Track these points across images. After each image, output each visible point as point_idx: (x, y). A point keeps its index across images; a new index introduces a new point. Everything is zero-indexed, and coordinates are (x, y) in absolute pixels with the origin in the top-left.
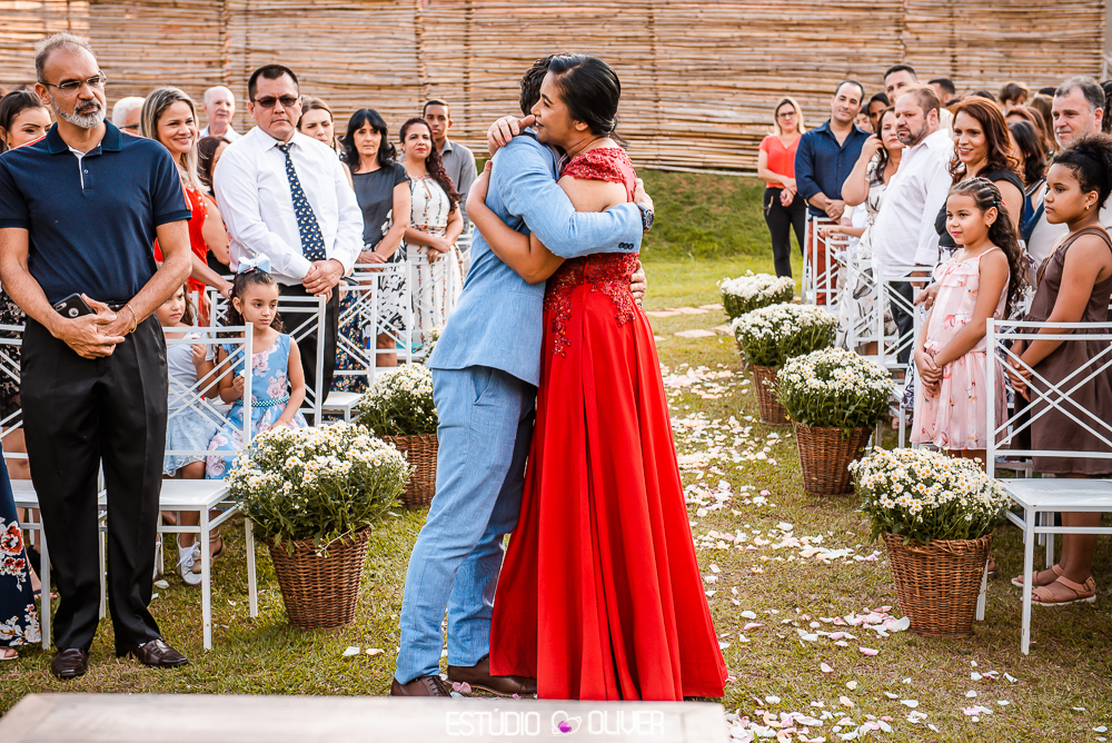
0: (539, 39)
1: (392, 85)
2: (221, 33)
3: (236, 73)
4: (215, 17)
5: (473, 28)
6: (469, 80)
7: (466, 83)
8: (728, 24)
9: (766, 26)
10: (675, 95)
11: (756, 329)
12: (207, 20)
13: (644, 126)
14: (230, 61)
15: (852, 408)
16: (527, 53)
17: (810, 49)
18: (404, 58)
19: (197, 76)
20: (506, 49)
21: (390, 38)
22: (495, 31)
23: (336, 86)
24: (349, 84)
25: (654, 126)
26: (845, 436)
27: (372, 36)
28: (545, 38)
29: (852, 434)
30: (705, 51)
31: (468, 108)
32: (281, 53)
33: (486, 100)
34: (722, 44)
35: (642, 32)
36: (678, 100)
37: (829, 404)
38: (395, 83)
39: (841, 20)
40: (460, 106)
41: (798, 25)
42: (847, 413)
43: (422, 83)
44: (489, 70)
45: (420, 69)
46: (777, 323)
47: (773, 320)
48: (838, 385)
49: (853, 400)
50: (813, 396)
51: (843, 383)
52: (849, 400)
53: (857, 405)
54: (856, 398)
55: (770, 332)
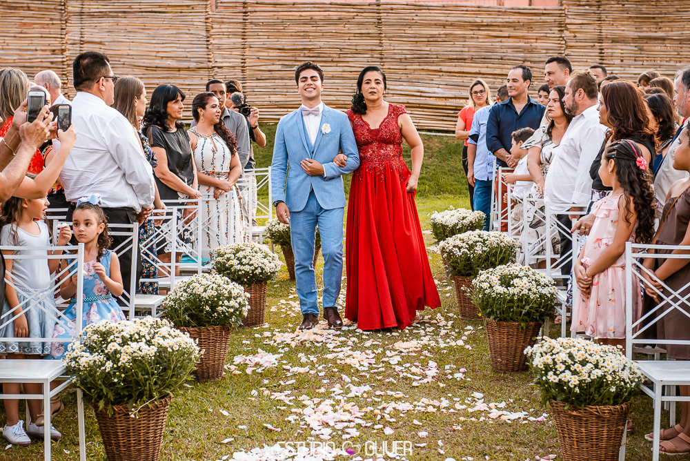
0: (297, 35)
1: (189, 68)
2: (62, 29)
4: (58, 17)
5: (249, 26)
6: (246, 65)
7: (243, 67)
8: (436, 25)
9: (464, 26)
10: (398, 77)
11: (457, 249)
12: (52, 19)
14: (69, 50)
15: (527, 307)
16: (288, 45)
17: (496, 43)
18: (197, 48)
19: (43, 60)
20: (272, 42)
21: (187, 34)
22: (264, 29)
23: (147, 68)
24: (157, 67)
26: (522, 328)
27: (174, 32)
28: (302, 34)
29: (527, 327)
30: (419, 44)
32: (106, 43)
33: (258, 79)
34: (432, 39)
35: (373, 30)
36: (399, 80)
37: (510, 304)
38: (191, 66)
39: (519, 22)
41: (487, 25)
42: (524, 312)
43: (210, 67)
44: (260, 57)
45: (209, 56)
46: (472, 244)
47: (469, 242)
48: (517, 290)
49: (528, 302)
50: (498, 298)
51: (521, 289)
52: (525, 302)
53: (530, 305)
54: (530, 300)
55: (466, 251)
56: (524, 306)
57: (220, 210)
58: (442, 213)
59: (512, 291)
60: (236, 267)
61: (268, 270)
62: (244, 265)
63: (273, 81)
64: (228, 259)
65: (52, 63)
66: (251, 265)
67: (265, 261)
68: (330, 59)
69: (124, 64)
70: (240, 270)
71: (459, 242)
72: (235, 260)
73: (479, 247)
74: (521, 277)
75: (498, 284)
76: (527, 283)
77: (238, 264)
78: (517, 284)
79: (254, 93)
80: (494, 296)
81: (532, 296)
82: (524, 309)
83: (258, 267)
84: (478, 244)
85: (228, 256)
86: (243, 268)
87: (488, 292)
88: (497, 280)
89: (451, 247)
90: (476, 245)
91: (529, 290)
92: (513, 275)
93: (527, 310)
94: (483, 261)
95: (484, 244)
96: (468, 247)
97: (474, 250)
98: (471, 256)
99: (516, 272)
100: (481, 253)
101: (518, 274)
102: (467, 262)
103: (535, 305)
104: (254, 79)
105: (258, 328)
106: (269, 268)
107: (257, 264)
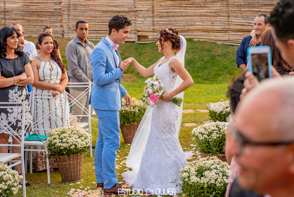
3: (65, 7)
6: (154, 9)
7: (153, 10)
10: (236, 15)
13: (223, 27)
14: (64, 2)
15: (214, 193)
19: (51, 8)
23: (103, 11)
24: (108, 11)
25: (227, 27)
31: (153, 20)
33: (160, 17)
36: (237, 16)
37: (201, 191)
38: (125, 10)
40: (151, 19)
43: (135, 10)
44: (162, 5)
45: (135, 5)
46: (211, 132)
48: (207, 180)
49: (215, 189)
50: (194, 186)
51: (210, 179)
52: (213, 189)
53: (217, 192)
54: (216, 188)
55: (207, 136)
56: (212, 192)
58: (215, 104)
59: (203, 180)
60: (58, 144)
61: (79, 146)
62: (64, 143)
63: (169, 18)
65: (55, 9)
66: (68, 143)
67: (79, 140)
68: (199, 6)
69: (91, 10)
70: (60, 146)
71: (203, 130)
72: (58, 139)
73: (215, 134)
74: (212, 169)
75: (195, 174)
76: (215, 174)
77: (60, 143)
78: (207, 175)
79: (158, 24)
80: (190, 184)
81: (218, 185)
82: (212, 194)
83: (73, 144)
84: (215, 132)
85: (55, 137)
86: (63, 145)
87: (187, 180)
88: (194, 171)
89: (198, 133)
90: (213, 133)
91: (216, 180)
92: (206, 168)
93: (213, 195)
94: (218, 143)
95: (219, 132)
96: (208, 134)
97: (211, 136)
98: (209, 140)
99: (208, 166)
100: (216, 138)
101: (210, 167)
102: (207, 144)
103: (220, 192)
104: (159, 16)
105: (73, 184)
106: (81, 144)
107: (72, 143)
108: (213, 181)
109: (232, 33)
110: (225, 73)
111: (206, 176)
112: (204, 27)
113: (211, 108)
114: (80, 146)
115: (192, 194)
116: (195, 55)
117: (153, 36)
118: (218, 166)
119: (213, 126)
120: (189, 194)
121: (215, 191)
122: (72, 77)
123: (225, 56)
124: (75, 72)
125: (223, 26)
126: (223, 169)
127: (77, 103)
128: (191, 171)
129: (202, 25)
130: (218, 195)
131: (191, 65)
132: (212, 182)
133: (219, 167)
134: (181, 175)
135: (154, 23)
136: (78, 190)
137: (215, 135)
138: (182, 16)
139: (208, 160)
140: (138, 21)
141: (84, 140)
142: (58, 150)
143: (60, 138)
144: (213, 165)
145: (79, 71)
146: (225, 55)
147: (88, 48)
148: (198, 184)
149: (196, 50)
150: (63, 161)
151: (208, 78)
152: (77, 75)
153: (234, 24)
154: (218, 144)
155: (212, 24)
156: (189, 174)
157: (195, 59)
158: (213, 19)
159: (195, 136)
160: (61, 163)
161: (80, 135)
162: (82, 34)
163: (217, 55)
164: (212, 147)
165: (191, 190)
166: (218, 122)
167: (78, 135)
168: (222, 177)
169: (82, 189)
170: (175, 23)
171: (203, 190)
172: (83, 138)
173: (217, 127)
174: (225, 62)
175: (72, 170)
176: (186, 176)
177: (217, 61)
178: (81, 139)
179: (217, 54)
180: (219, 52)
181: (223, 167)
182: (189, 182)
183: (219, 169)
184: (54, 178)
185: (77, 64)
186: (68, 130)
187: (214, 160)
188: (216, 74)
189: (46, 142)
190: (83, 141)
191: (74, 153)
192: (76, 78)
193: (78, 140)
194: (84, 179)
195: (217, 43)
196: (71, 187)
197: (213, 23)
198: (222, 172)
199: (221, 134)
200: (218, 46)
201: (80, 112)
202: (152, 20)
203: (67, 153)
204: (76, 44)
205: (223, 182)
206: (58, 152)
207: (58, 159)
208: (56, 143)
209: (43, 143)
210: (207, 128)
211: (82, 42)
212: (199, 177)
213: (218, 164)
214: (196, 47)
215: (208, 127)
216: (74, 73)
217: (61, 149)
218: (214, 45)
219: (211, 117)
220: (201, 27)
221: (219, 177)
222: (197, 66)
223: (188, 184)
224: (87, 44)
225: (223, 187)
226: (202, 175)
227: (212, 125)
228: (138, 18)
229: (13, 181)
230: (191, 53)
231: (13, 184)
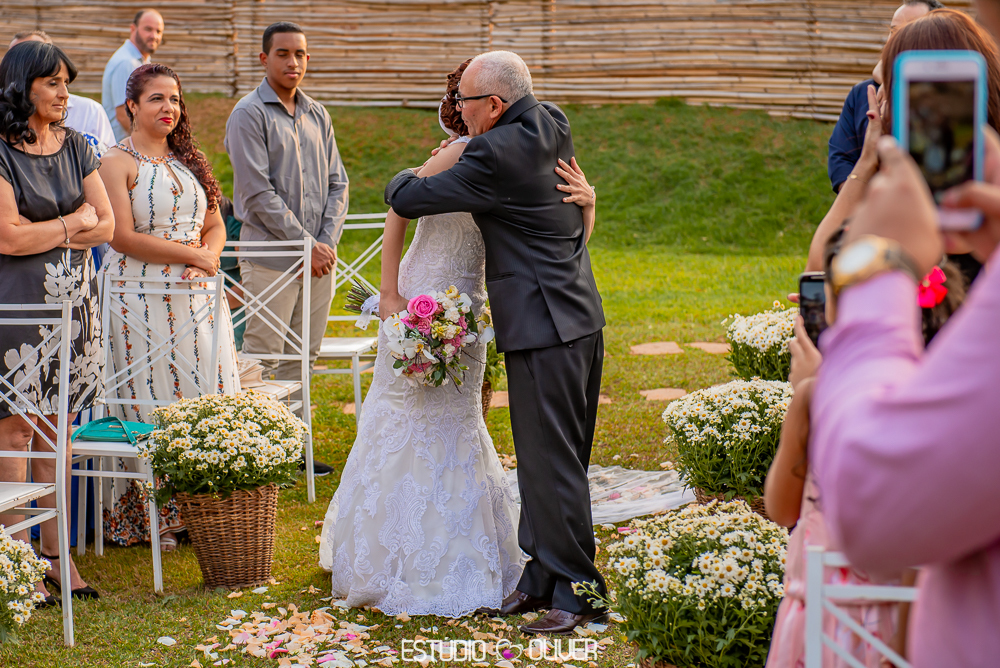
10: (838, 14)
11: (694, 427)
13: (792, 58)
15: (731, 634)
25: (807, 57)
31: (547, 34)
33: (571, 23)
36: (842, 21)
37: (685, 623)
40: (537, 32)
42: (722, 645)
43: (484, 1)
46: (730, 416)
47: (724, 411)
48: (705, 586)
49: (736, 617)
50: (658, 605)
51: (717, 583)
52: (728, 618)
53: (742, 628)
54: (740, 614)
55: (715, 432)
56: (726, 628)
57: (198, 317)
58: (751, 319)
59: (693, 586)
60: (187, 453)
61: (262, 461)
62: (210, 449)
63: (600, 26)
64: (177, 434)
66: (223, 450)
67: (262, 441)
70: (197, 462)
71: (701, 408)
72: (188, 437)
73: (744, 424)
74: (726, 547)
75: (663, 563)
76: (735, 566)
77: (194, 448)
78: (706, 567)
79: (564, 49)
80: (645, 597)
81: (748, 604)
82: (724, 638)
83: (239, 454)
84: (744, 415)
85: (177, 427)
86: (206, 457)
87: (634, 585)
88: (661, 554)
89: (684, 420)
90: (740, 418)
91: (740, 587)
92: (705, 541)
93: (730, 641)
94: (756, 457)
95: (762, 416)
96: (720, 421)
97: (732, 431)
98: (725, 444)
99: (712, 533)
100: (748, 438)
101: (718, 539)
102: (716, 459)
103: (752, 629)
104: (565, 22)
105: (241, 593)
106: (269, 456)
107: (237, 449)
108: (728, 591)
109: (825, 79)
110: (796, 218)
111: (704, 571)
112: (724, 57)
113: (735, 333)
114: (265, 461)
115: (653, 634)
116: (692, 157)
117: (546, 89)
118: (748, 536)
119: (740, 397)
120: (641, 635)
121: (737, 627)
122: (248, 222)
123: (797, 157)
124: (258, 204)
125: (790, 53)
126: (768, 546)
127: (262, 311)
128: (650, 552)
129: (716, 52)
130: (746, 641)
131: (678, 189)
132: (724, 594)
133: (752, 540)
134: (613, 566)
135: (547, 44)
136: (254, 614)
137: (744, 427)
138: (647, 20)
139: (712, 512)
140: (495, 37)
141: (281, 441)
142: (187, 475)
143: (196, 432)
144: (730, 530)
145: (272, 201)
146: (799, 154)
147: (305, 121)
148: (674, 599)
149: (696, 139)
150: (207, 512)
151: (736, 236)
152: (265, 213)
153: (829, 48)
154: (758, 461)
155: (754, 49)
156: (642, 561)
157: (692, 168)
158: (758, 29)
159: (674, 429)
160: (199, 520)
161: (266, 423)
162: (285, 69)
163: (768, 157)
164: (733, 471)
165: (649, 620)
166: (757, 383)
167: (259, 423)
168: (761, 577)
169: (269, 610)
170: (622, 43)
171: (691, 623)
172: (278, 434)
173: (752, 398)
174: (798, 179)
175: (239, 546)
176: (630, 568)
177: (770, 175)
178: (269, 437)
179: (768, 152)
180: (778, 145)
181: (766, 538)
182: (640, 592)
183: (751, 545)
184: (176, 573)
185: (267, 177)
186: (225, 403)
187: (734, 515)
188: (766, 221)
189: (148, 446)
190: (278, 443)
191: (245, 485)
192: (262, 225)
193: (260, 441)
194: (279, 577)
195: (771, 113)
196: (231, 605)
197: (755, 45)
198: (762, 557)
199: (766, 422)
200: (774, 123)
201: (274, 346)
202: (540, 34)
203: (220, 484)
204: (263, 108)
205: (767, 593)
206: (190, 481)
207: (189, 505)
208: (182, 450)
209: (135, 450)
210: (716, 400)
211: (287, 100)
212: (676, 574)
213: (748, 529)
214: (695, 129)
215: (719, 398)
216: (256, 210)
217: (198, 472)
218: (760, 120)
219: (738, 365)
220: (713, 57)
221: (753, 575)
222: (698, 193)
223: (637, 600)
224: (301, 106)
225: (765, 613)
226: (691, 565)
227: (735, 392)
228: (492, 26)
229: (12, 576)
230: (676, 147)
231: (13, 587)
